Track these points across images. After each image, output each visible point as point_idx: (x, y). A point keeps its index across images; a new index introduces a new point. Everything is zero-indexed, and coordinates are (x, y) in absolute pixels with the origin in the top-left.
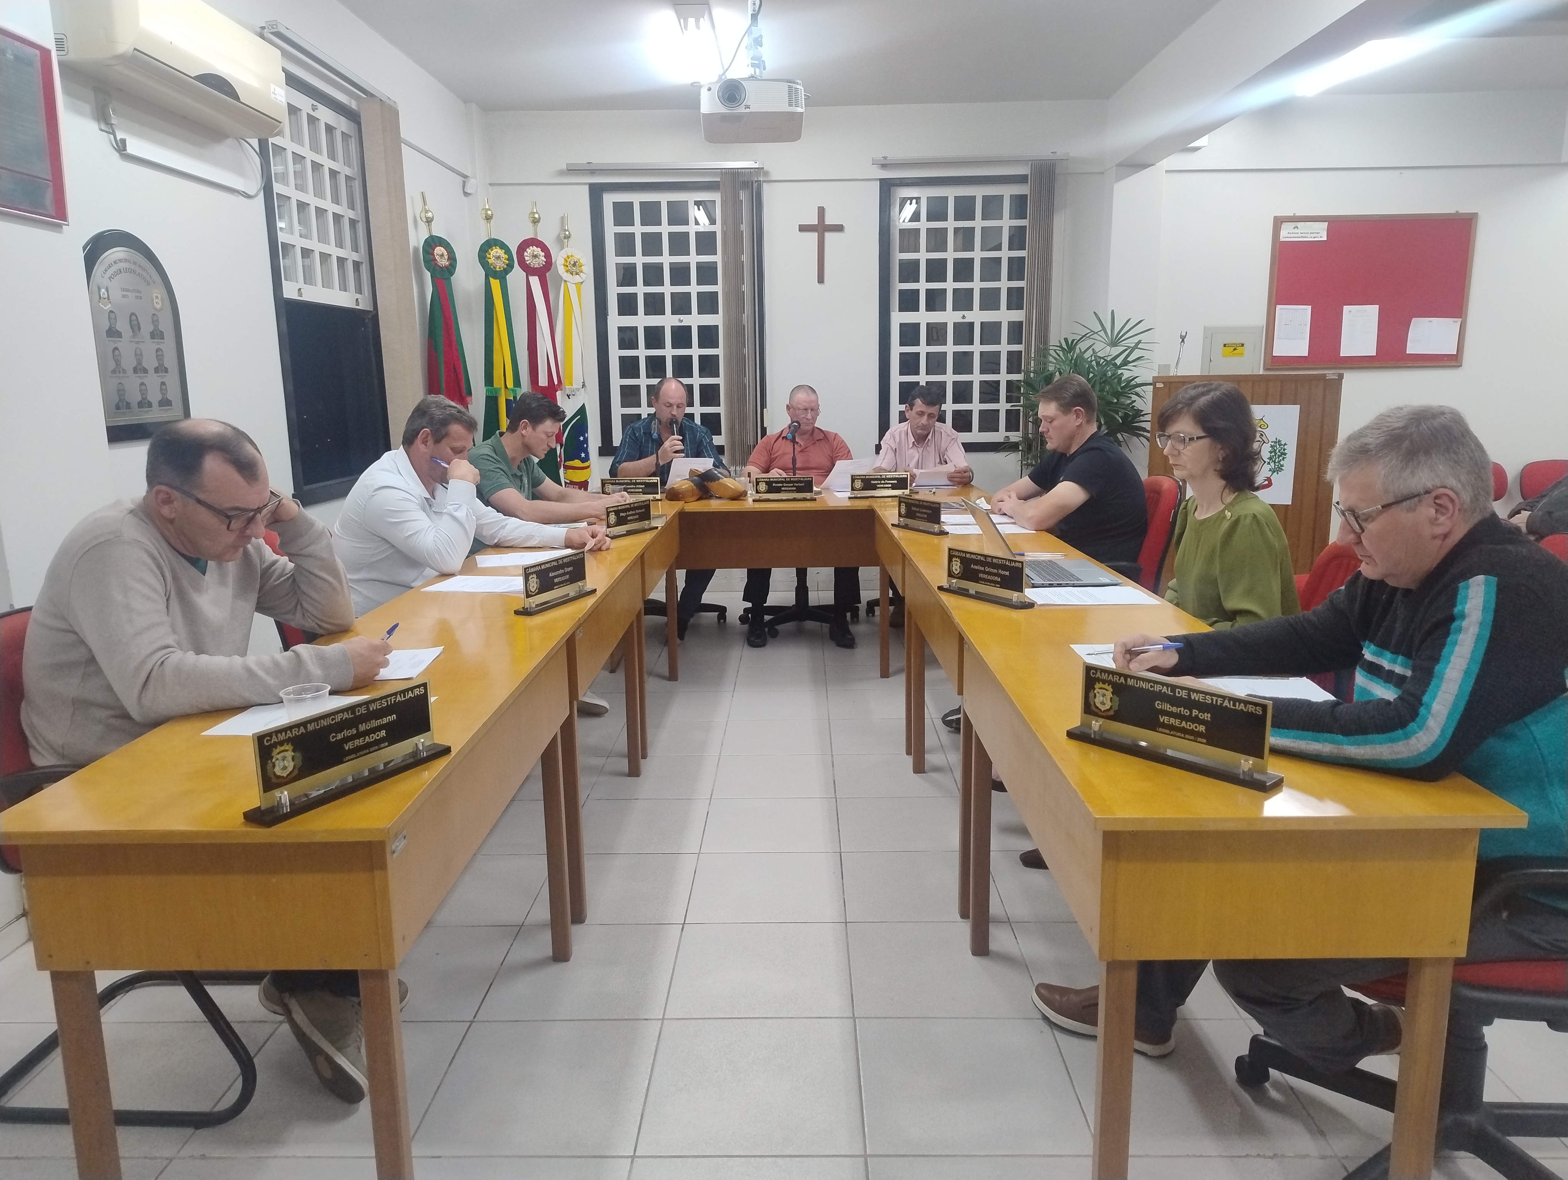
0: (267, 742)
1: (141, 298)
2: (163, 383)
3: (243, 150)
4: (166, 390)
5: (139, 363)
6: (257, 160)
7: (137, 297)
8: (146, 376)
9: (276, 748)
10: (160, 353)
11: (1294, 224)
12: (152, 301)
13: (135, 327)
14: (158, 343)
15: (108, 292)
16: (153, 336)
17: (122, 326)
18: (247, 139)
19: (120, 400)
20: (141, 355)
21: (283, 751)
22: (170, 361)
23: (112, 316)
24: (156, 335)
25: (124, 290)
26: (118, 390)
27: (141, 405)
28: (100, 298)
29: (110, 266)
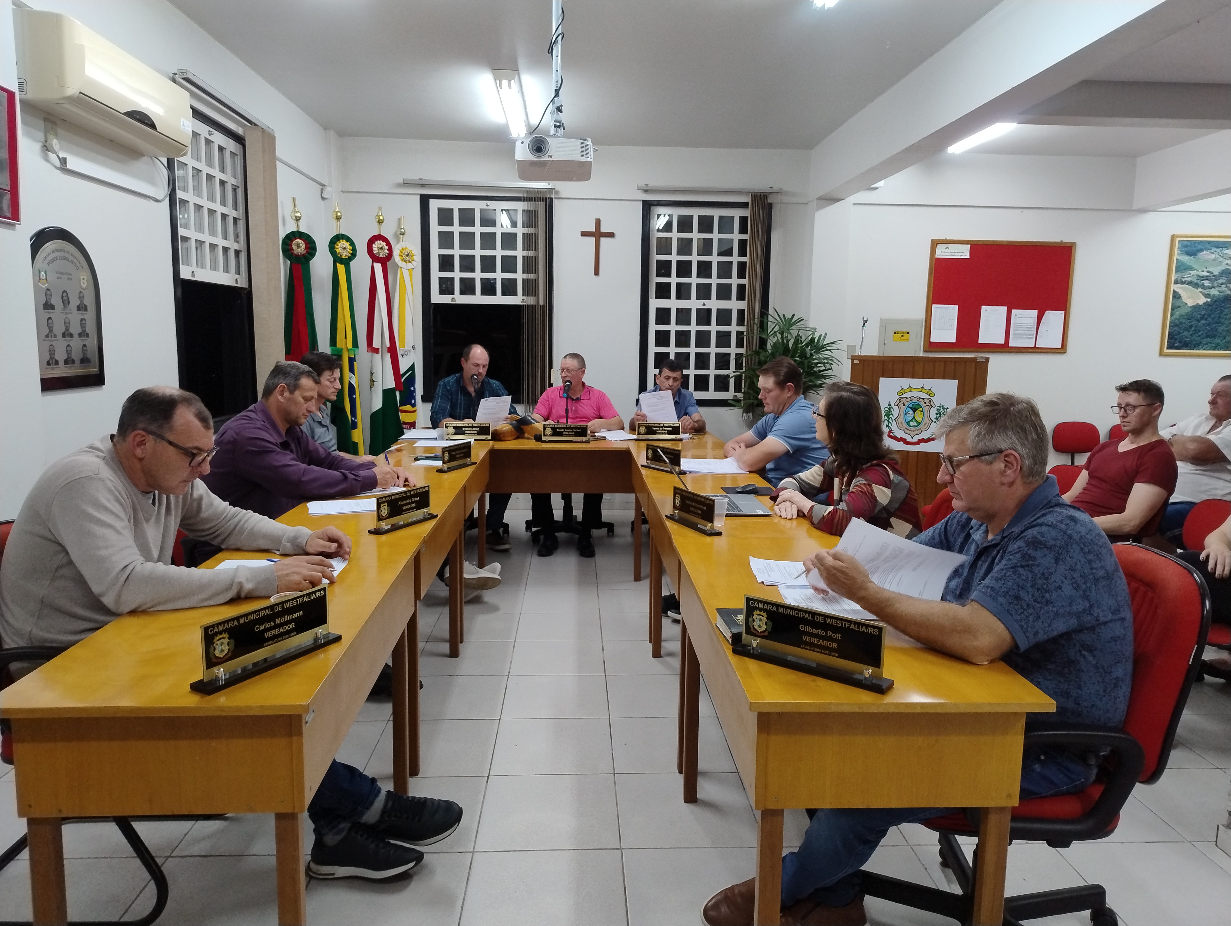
0: (211, 632)
1: (71, 279)
2: (84, 346)
3: (155, 166)
4: (87, 350)
5: (67, 329)
6: (165, 172)
7: (69, 279)
8: (72, 340)
9: (217, 636)
10: (84, 322)
11: (946, 246)
12: (80, 281)
13: (66, 302)
14: (83, 314)
15: (46, 273)
16: (79, 308)
17: (56, 301)
18: (160, 158)
19: (51, 358)
20: (69, 323)
21: (221, 639)
22: (91, 328)
23: (49, 293)
24: (82, 308)
25: (58, 273)
26: (50, 351)
27: (66, 362)
28: (40, 279)
29: (49, 255)
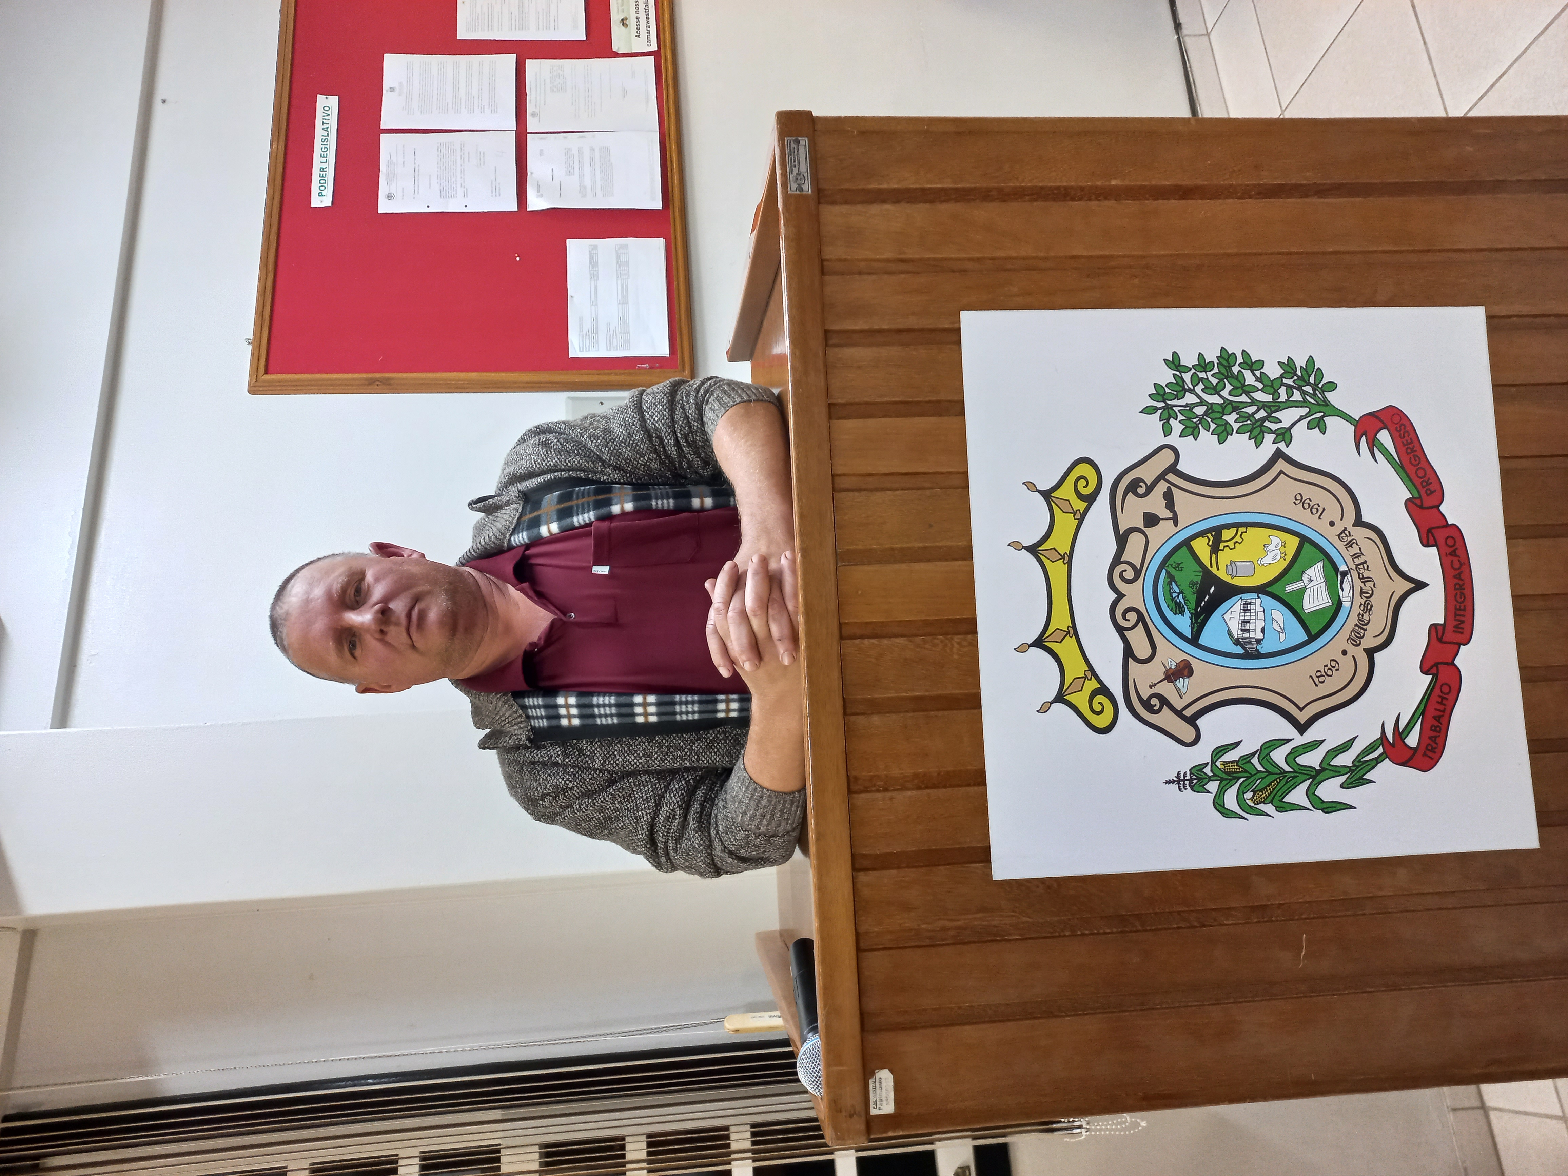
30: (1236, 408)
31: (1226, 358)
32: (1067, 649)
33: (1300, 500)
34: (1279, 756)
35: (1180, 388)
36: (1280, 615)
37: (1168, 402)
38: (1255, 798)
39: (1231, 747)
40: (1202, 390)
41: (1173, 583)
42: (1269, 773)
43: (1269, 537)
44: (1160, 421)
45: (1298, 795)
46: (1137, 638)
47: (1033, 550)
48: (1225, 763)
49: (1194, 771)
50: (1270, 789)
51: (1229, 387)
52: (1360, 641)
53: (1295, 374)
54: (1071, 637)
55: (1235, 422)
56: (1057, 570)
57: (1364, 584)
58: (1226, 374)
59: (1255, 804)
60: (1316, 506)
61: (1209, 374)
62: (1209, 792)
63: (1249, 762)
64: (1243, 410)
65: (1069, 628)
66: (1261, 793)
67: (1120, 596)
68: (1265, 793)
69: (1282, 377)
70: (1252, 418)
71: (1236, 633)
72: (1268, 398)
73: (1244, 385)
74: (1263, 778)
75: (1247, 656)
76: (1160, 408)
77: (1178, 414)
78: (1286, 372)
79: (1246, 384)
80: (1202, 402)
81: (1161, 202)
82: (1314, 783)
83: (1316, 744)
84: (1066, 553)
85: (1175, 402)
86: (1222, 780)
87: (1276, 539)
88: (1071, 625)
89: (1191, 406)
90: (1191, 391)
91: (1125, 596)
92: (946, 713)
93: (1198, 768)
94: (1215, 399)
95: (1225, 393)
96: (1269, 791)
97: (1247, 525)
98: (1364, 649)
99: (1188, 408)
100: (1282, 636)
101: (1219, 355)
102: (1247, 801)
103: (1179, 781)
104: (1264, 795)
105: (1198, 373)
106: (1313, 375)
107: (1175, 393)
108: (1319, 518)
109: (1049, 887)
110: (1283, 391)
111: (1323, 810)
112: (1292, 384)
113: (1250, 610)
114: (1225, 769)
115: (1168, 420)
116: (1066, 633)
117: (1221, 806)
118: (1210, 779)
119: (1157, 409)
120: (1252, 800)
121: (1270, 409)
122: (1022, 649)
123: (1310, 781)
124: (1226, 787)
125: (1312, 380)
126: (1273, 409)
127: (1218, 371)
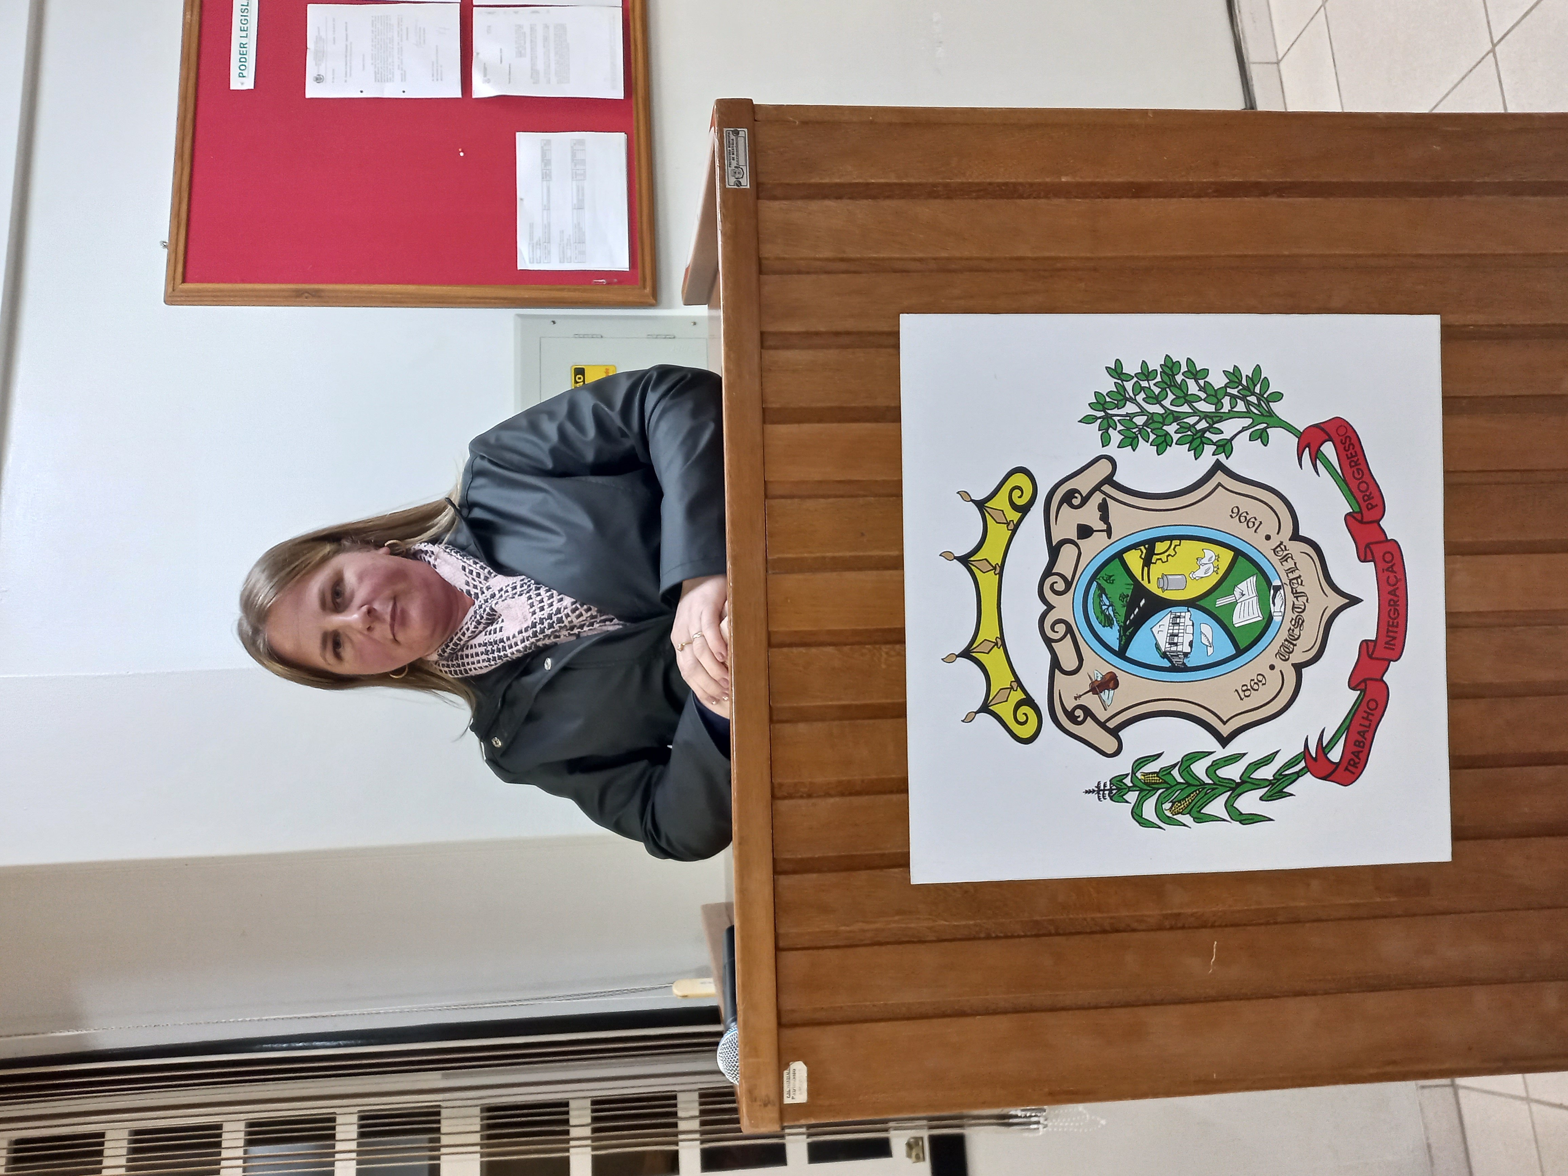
30: (1177, 418)
31: (1170, 366)
32: (994, 660)
33: (1237, 514)
34: (1199, 769)
35: (1121, 397)
36: (1209, 629)
37: (1109, 412)
38: (1173, 808)
39: (1152, 759)
40: (1143, 399)
41: (1104, 596)
42: (1189, 785)
43: (1203, 550)
44: (1099, 430)
45: (1216, 807)
46: (1066, 651)
47: (965, 560)
48: (1145, 774)
49: (1113, 781)
50: (1188, 800)
51: (1171, 397)
52: (1289, 656)
53: (1240, 383)
54: (999, 648)
55: (1175, 433)
56: (988, 581)
57: (1298, 600)
58: (1169, 383)
59: (1173, 815)
60: (1253, 520)
61: (1152, 383)
62: (1127, 802)
63: (1170, 773)
64: (1185, 420)
65: (998, 639)
66: (1179, 804)
67: (1050, 607)
68: (1184, 804)
69: (1226, 386)
70: (1193, 430)
71: (1164, 646)
72: (1211, 408)
73: (1187, 395)
74: (1182, 790)
75: (1174, 669)
76: (1100, 418)
77: (1118, 424)
78: (1231, 381)
79: (1189, 393)
80: (1143, 412)
81: (1111, 200)
82: (1233, 796)
83: (1237, 758)
84: (997, 564)
85: (1115, 411)
86: (1141, 790)
87: (1210, 552)
88: (999, 636)
89: (1131, 416)
90: (1133, 401)
91: (1055, 607)
92: (871, 722)
93: (1118, 779)
94: (1156, 409)
95: (1167, 403)
96: (1188, 802)
97: (1181, 538)
98: (1292, 665)
99: (1128, 418)
100: (1210, 650)
101: (1163, 363)
102: (1165, 812)
103: (1098, 791)
104: (1183, 806)
105: (1141, 382)
106: (1259, 386)
107: (1116, 402)
108: (1255, 531)
109: (966, 892)
110: (1226, 401)
111: (1241, 822)
112: (1236, 393)
113: (1179, 624)
114: (1144, 780)
115: (1107, 430)
116: (993, 644)
117: (1139, 816)
118: (1130, 789)
119: (1097, 418)
120: (1170, 811)
121: (1213, 420)
122: (949, 659)
123: (1229, 793)
124: (1145, 798)
125: (1257, 390)
126: (1215, 419)
127: (1160, 380)
